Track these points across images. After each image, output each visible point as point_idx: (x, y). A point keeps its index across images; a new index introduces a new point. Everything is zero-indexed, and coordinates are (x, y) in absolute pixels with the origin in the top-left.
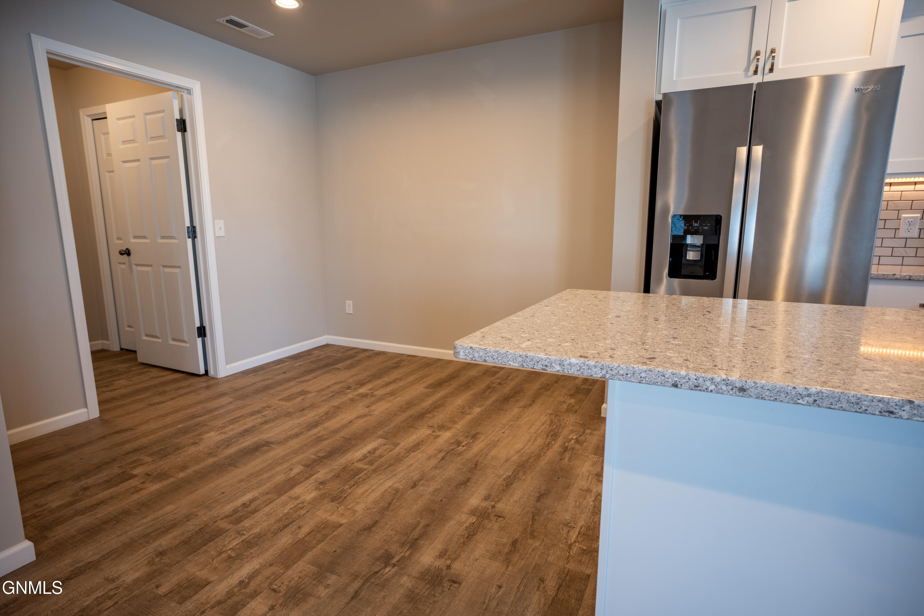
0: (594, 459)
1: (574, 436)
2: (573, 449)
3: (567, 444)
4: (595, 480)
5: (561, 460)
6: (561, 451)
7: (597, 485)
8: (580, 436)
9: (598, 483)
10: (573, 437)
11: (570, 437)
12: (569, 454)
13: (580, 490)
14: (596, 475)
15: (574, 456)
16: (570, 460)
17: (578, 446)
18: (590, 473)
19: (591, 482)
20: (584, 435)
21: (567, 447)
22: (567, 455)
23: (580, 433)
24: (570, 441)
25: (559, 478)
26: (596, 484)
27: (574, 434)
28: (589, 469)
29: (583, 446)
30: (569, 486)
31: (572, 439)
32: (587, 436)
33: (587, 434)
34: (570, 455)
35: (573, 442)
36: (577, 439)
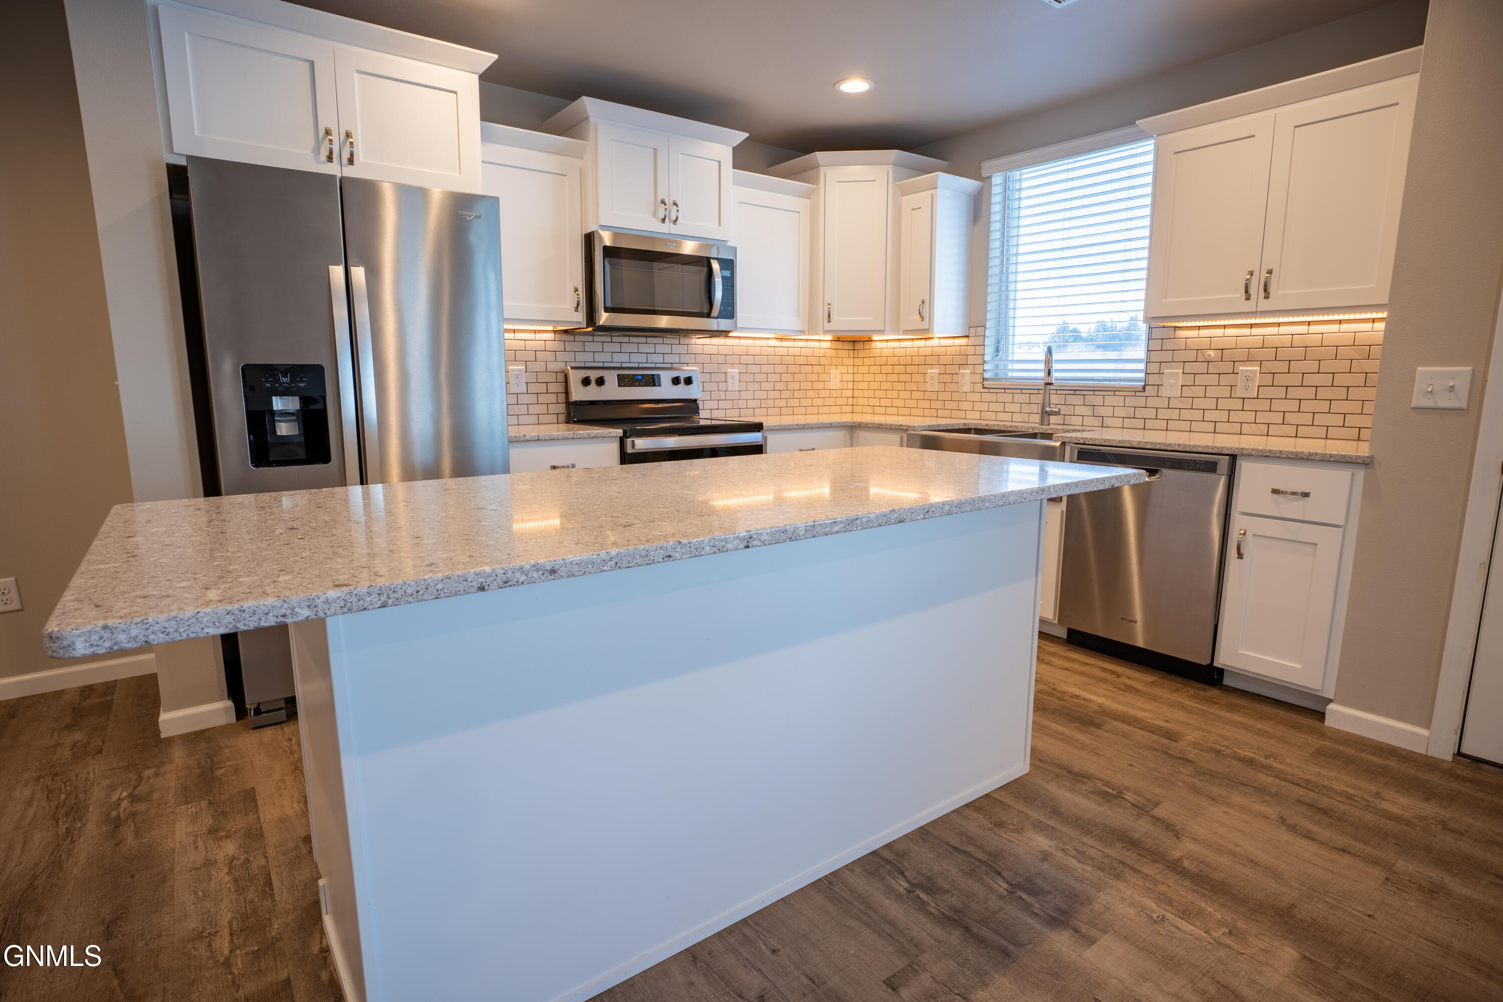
0: (190, 810)
1: (122, 792)
2: (133, 815)
3: (114, 814)
4: (212, 842)
5: (117, 844)
6: (107, 831)
7: (220, 847)
8: (135, 788)
9: (220, 843)
10: (121, 794)
11: (115, 798)
12: (130, 826)
13: (191, 871)
14: (209, 832)
15: (143, 825)
16: (138, 834)
17: (142, 807)
18: (197, 836)
19: (206, 848)
20: (144, 782)
21: (118, 818)
22: (128, 832)
23: (133, 783)
24: (119, 804)
25: (133, 877)
26: (217, 845)
27: (119, 791)
28: (190, 830)
29: (153, 800)
30: (165, 877)
31: (119, 799)
32: (151, 781)
33: (149, 778)
34: (132, 827)
35: (125, 804)
36: (130, 795)
